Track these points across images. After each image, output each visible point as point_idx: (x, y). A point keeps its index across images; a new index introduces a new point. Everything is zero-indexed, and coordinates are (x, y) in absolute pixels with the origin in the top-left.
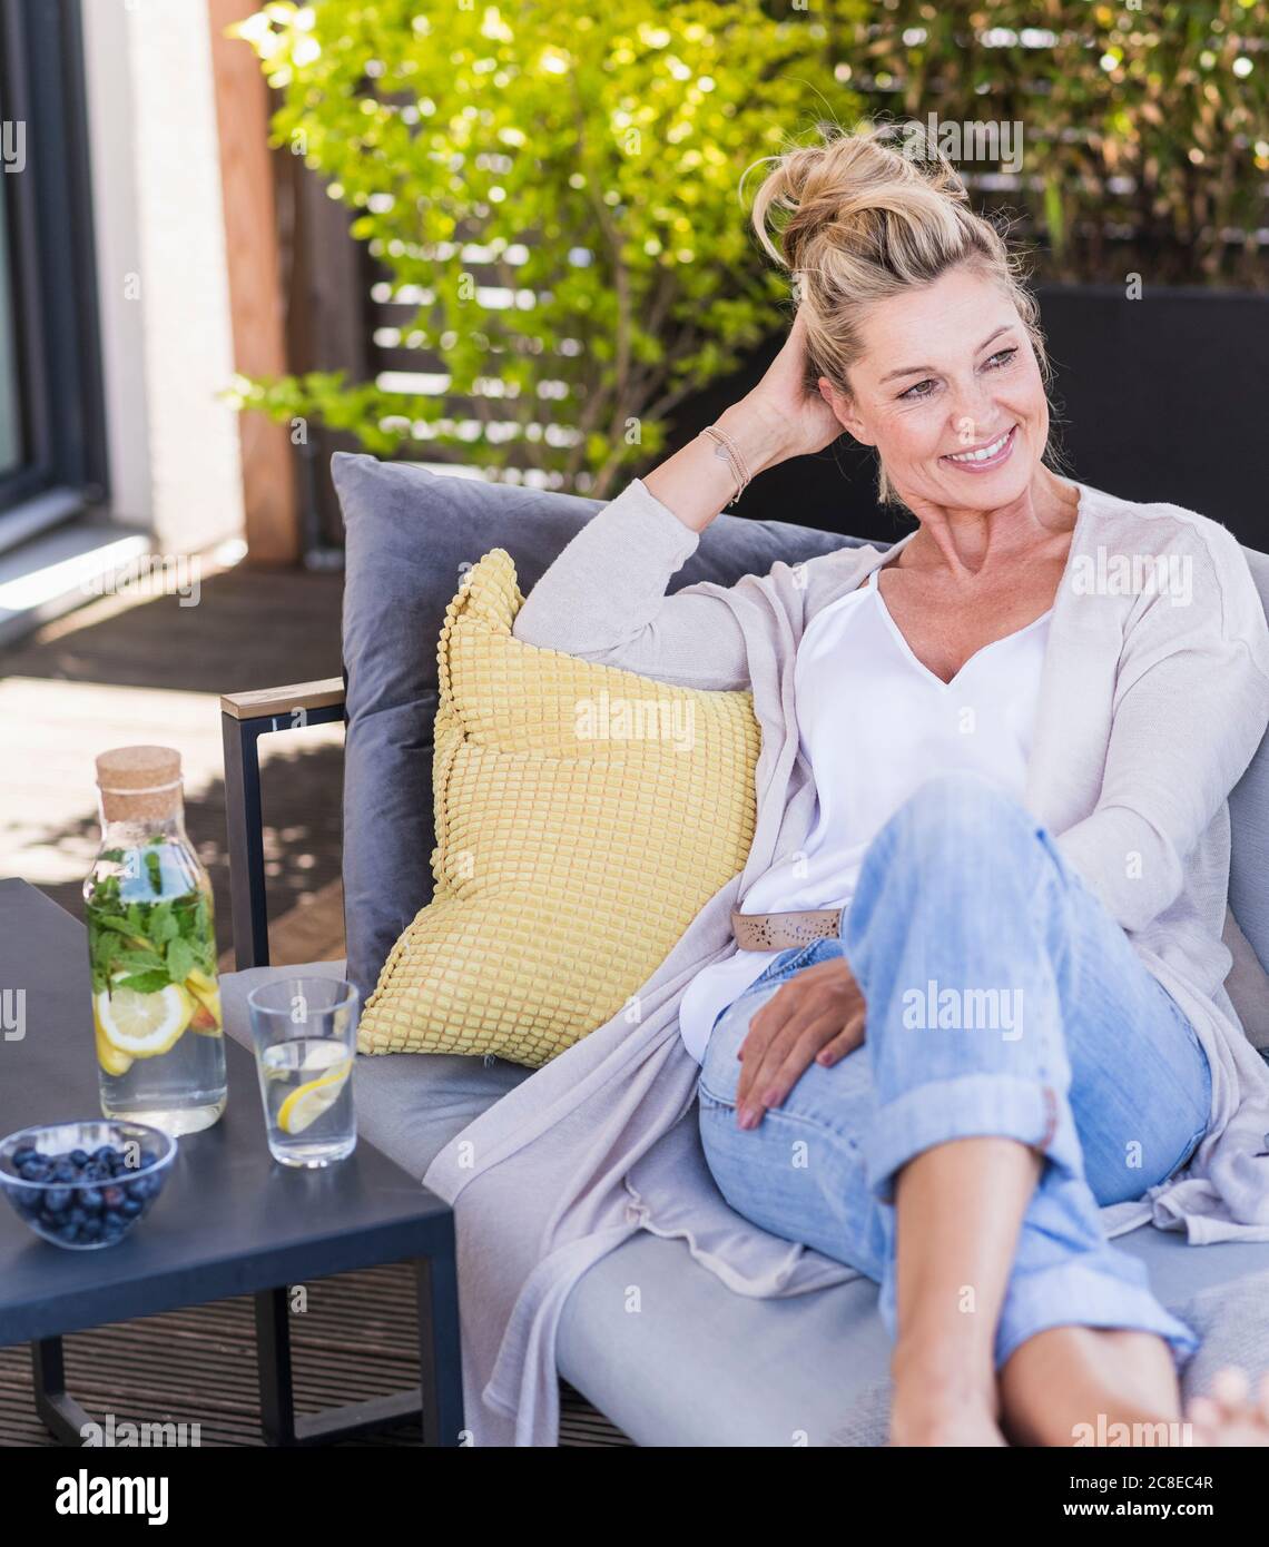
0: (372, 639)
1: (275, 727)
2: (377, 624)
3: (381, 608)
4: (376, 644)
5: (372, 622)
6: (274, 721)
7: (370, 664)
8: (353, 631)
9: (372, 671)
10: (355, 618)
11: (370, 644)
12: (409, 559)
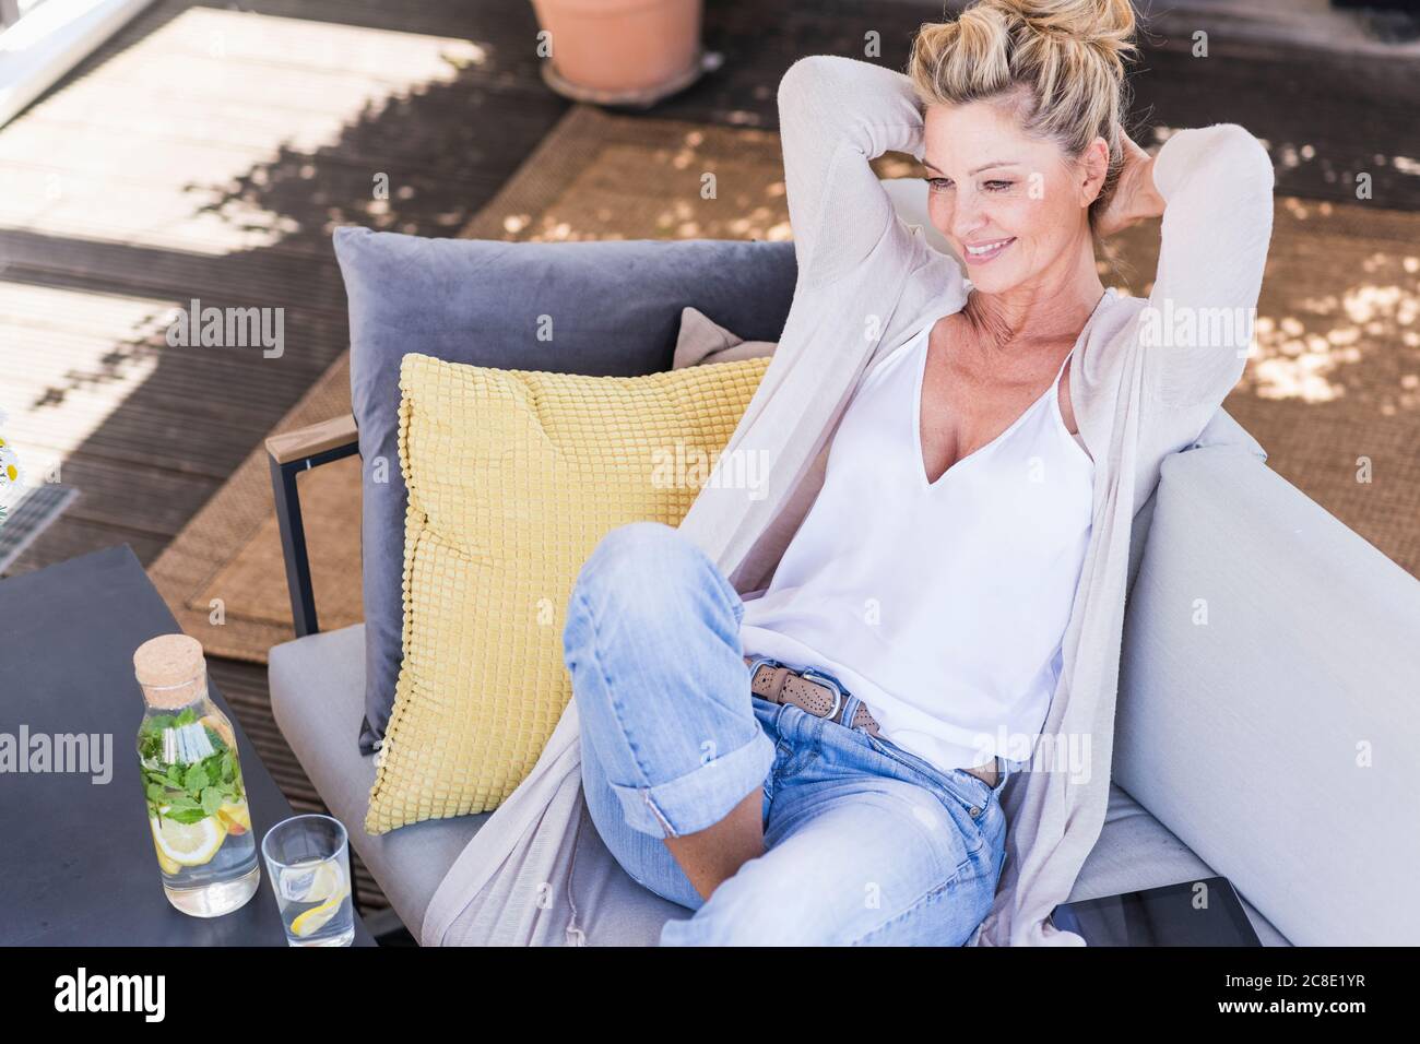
0: (371, 397)
1: (309, 467)
2: (373, 384)
3: (376, 371)
4: (374, 401)
5: (370, 383)
6: (308, 463)
7: (371, 419)
8: (357, 390)
9: (372, 424)
10: (358, 378)
11: (370, 402)
12: (395, 326)
